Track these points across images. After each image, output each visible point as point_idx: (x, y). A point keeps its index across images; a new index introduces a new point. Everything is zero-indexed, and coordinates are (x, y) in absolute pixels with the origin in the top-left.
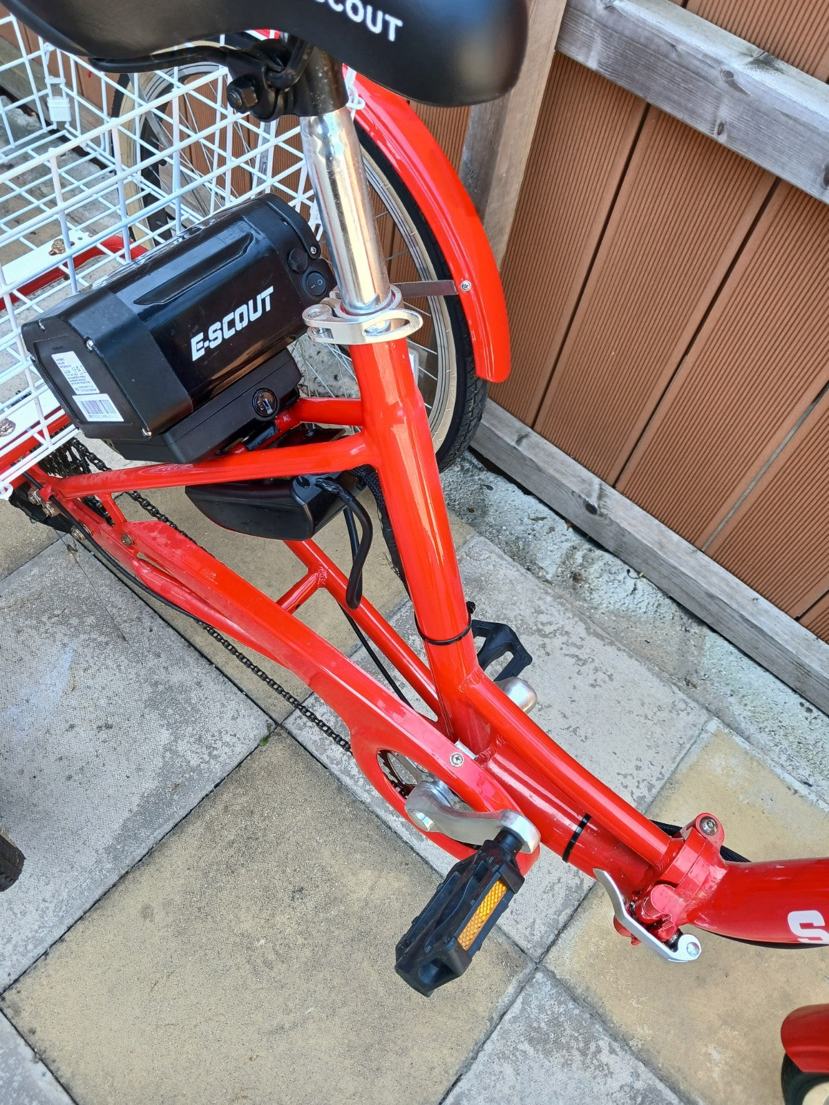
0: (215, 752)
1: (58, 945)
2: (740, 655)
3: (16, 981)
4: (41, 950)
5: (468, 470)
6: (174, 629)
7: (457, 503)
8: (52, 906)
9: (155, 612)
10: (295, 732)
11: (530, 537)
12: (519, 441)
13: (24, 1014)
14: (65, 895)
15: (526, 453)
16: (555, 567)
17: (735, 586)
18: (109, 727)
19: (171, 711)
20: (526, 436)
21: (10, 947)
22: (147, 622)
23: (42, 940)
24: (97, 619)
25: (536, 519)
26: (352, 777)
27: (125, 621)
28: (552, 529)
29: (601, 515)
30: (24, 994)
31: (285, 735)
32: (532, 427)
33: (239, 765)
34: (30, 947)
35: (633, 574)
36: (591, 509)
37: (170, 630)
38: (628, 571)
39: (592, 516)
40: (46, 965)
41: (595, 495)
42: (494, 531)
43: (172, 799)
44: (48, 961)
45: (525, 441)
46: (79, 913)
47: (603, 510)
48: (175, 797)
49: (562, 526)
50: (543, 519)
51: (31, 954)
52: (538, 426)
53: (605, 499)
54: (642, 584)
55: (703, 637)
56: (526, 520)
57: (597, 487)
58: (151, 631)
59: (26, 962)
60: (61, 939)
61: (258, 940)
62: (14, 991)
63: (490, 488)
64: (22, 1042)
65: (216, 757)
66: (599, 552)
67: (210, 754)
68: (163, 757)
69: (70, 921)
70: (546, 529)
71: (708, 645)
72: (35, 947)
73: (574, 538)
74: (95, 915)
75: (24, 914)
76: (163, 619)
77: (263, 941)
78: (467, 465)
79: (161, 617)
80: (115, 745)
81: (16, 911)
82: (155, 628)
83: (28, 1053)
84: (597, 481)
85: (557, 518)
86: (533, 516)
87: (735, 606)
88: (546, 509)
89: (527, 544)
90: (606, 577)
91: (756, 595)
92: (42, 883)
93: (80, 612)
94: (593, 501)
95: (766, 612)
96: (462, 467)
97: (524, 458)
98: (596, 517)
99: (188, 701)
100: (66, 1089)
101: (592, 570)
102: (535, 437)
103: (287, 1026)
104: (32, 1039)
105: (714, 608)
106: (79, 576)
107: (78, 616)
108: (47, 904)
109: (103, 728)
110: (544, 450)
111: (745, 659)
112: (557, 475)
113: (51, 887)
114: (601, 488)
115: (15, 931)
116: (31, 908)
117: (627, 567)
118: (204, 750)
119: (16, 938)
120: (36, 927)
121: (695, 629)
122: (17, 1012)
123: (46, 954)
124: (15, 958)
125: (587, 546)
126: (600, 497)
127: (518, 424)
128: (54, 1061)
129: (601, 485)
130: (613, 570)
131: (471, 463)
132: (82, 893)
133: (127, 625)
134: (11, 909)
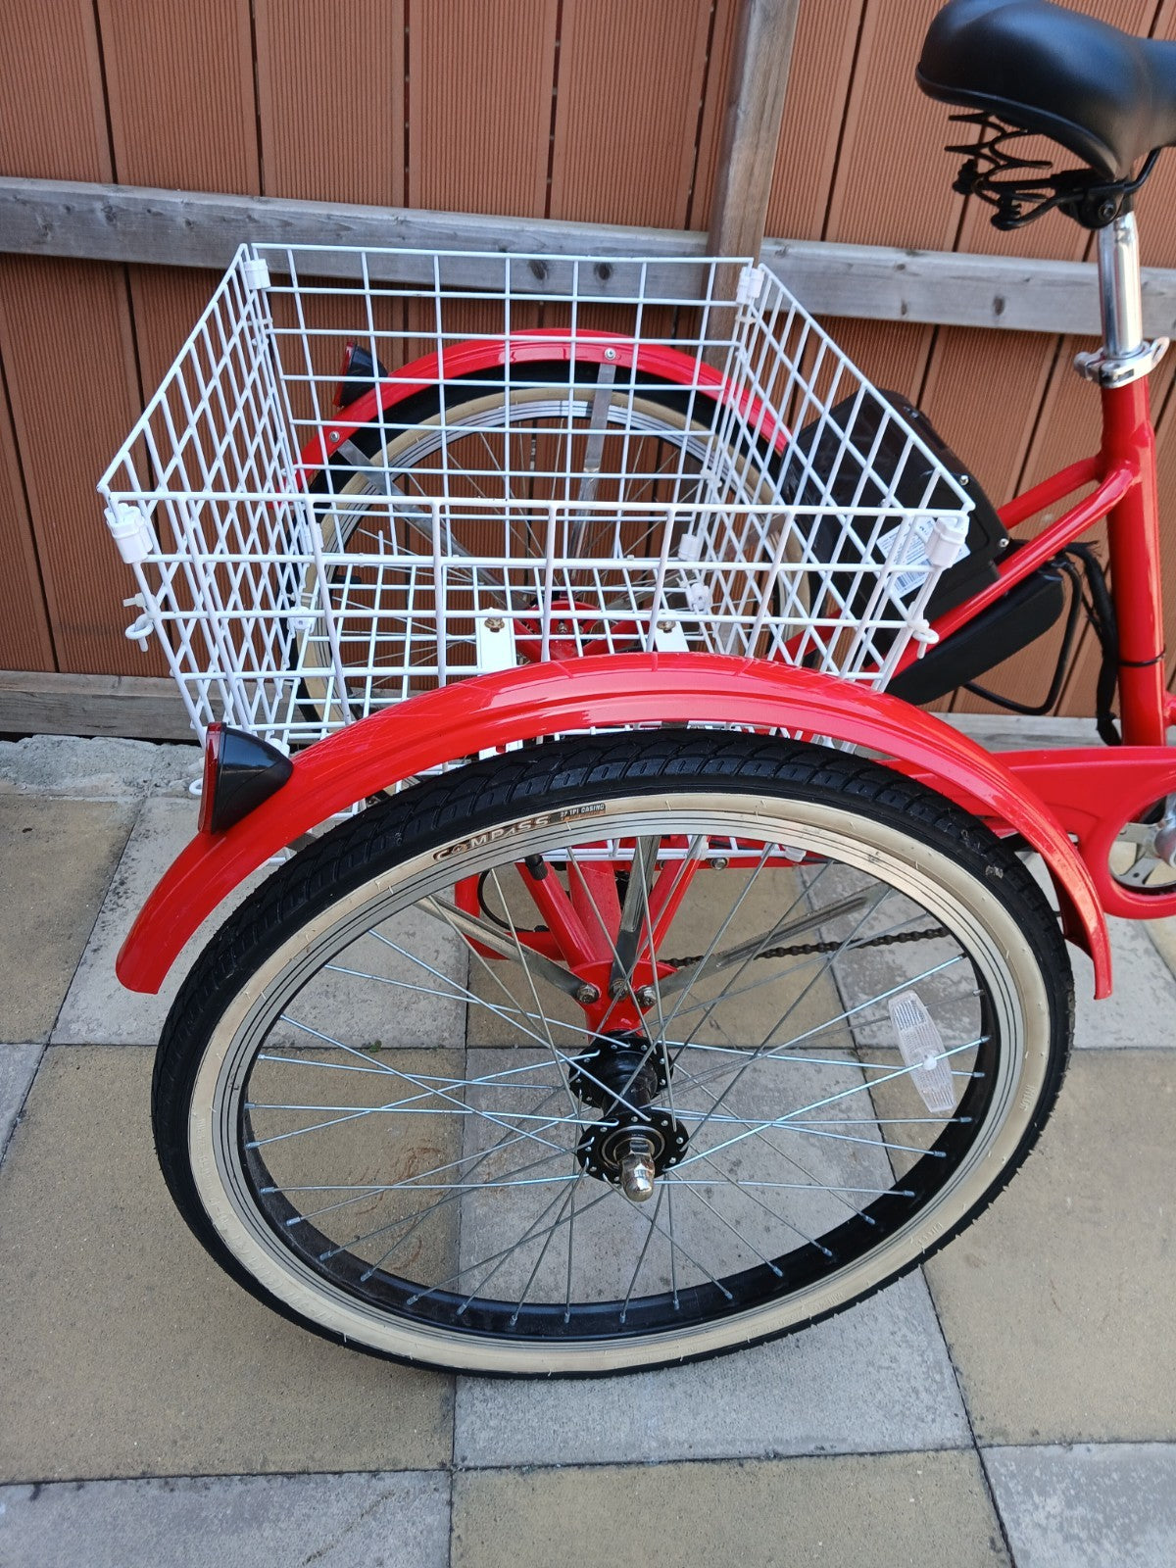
0: (843, 1107)
1: (954, 1354)
3: (967, 1413)
4: (948, 1372)
8: (904, 1330)
10: (874, 1042)
13: (1011, 1429)
14: (901, 1314)
18: (738, 1163)
19: (766, 1109)
21: (923, 1395)
23: (938, 1363)
26: (954, 1038)
30: (987, 1415)
31: (869, 1051)
33: (873, 1101)
34: (938, 1377)
40: (968, 1376)
43: (865, 1168)
44: (965, 1374)
46: (932, 1314)
48: (866, 1164)
51: (947, 1382)
59: (952, 1391)
60: (949, 1349)
61: (1065, 1202)
62: (977, 1423)
64: (1038, 1449)
65: (849, 1109)
67: (841, 1111)
68: (813, 1145)
69: (934, 1327)
72: (942, 1373)
74: (942, 1303)
75: (894, 1359)
77: (1069, 1200)
80: (764, 1172)
81: (886, 1364)
83: (1055, 1451)
92: (871, 1324)
99: (766, 1089)
100: (1117, 1441)
103: (1165, 1236)
104: (1043, 1437)
108: (900, 1334)
109: (735, 1168)
113: (881, 1319)
115: (908, 1380)
116: (893, 1350)
118: (832, 1112)
119: (919, 1384)
120: (919, 1359)
122: (1004, 1433)
123: (955, 1370)
124: (940, 1398)
128: (1080, 1434)
132: (911, 1298)
134: (880, 1367)
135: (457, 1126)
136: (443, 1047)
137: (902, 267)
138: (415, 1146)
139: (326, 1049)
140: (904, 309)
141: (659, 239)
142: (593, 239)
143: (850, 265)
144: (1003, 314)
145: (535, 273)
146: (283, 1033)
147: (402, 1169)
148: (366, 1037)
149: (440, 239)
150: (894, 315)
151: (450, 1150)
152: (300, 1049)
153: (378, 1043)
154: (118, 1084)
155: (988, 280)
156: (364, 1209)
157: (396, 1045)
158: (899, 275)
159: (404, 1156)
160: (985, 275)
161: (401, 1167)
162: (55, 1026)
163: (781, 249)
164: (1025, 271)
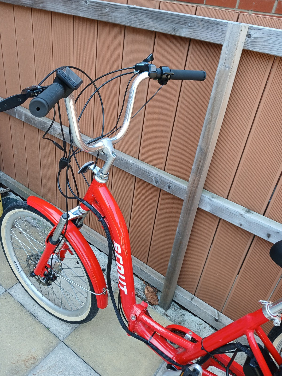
5: (176, 309)
6: (98, 373)
7: (175, 321)
9: (91, 367)
11: (199, 331)
12: (192, 300)
15: (194, 304)
20: (193, 298)
22: (89, 371)
24: (74, 372)
25: (200, 325)
27: (83, 372)
28: (205, 328)
29: (220, 322)
32: (194, 295)
36: (217, 320)
37: (97, 374)
41: (217, 315)
45: (193, 300)
47: (220, 320)
49: (208, 326)
50: (202, 324)
52: (196, 294)
53: (220, 317)
56: (197, 325)
57: (217, 313)
58: (91, 374)
63: (184, 315)
70: (203, 328)
73: (212, 330)
76: (94, 370)
78: (176, 308)
79: (93, 369)
82: (92, 374)
84: (216, 311)
85: (206, 323)
86: (199, 324)
88: (202, 321)
93: (68, 370)
94: (217, 318)
96: (175, 309)
97: (194, 305)
98: (218, 323)
102: (196, 298)
106: (67, 357)
107: (68, 371)
110: (199, 302)
112: (205, 310)
126: (219, 316)
127: (191, 294)
129: (218, 312)
131: (177, 307)
133: (83, 373)
135: (44, 357)
136: (58, 338)
138: (34, 356)
139: (41, 323)
140: (241, 225)
142: (168, 180)
143: (227, 209)
145: (155, 182)
146: (38, 314)
147: (27, 359)
148: (49, 326)
150: (238, 225)
151: (38, 362)
152: (38, 320)
153: (50, 328)
154: (7, 306)
156: (13, 362)
157: (52, 331)
158: (240, 216)
159: (30, 356)
161: (27, 358)
162: (10, 288)
163: (210, 198)
164: (278, 230)
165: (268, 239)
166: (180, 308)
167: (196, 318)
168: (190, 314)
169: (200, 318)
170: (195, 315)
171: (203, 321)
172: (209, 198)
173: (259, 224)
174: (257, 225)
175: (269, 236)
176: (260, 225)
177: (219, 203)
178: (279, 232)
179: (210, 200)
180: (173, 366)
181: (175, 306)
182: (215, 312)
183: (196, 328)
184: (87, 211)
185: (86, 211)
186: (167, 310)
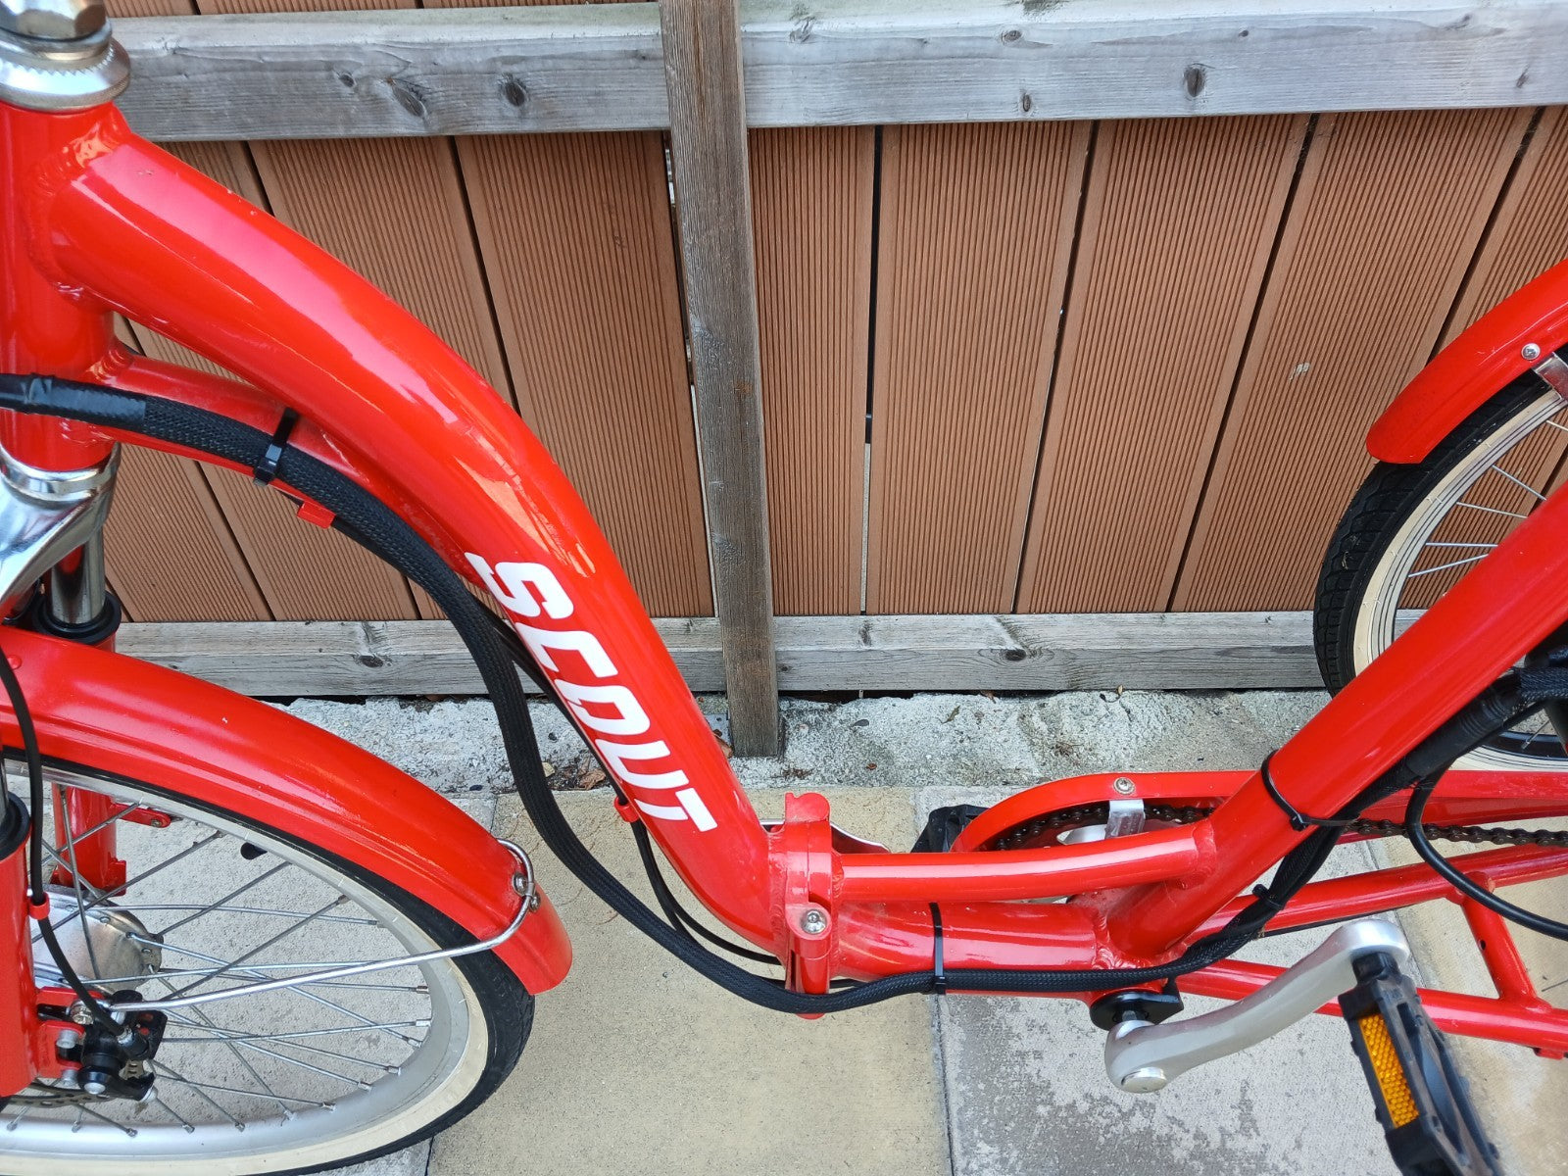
2: (1292, 695)
5: (817, 722)
7: (847, 771)
11: (966, 743)
12: (866, 639)
15: (888, 648)
16: (1029, 755)
17: (1235, 622)
20: (867, 628)
25: (951, 718)
28: (979, 716)
29: (1034, 653)
32: (864, 613)
35: (1110, 696)
36: (1015, 656)
38: (1103, 697)
39: (1020, 663)
41: (1006, 636)
42: (923, 770)
45: (872, 635)
47: (1032, 647)
49: (985, 703)
50: (957, 711)
53: (1020, 633)
54: (1128, 699)
55: (1239, 707)
56: (943, 728)
57: (998, 626)
63: (864, 723)
66: (1051, 701)
70: (972, 720)
71: (1254, 711)
73: (1011, 706)
78: (811, 717)
84: (989, 619)
85: (969, 697)
86: (944, 717)
87: (1260, 643)
88: (948, 697)
89: (971, 754)
90: (1087, 723)
91: (1264, 615)
94: (1011, 645)
95: (1291, 624)
96: (808, 723)
97: (888, 655)
98: (1027, 661)
101: (1067, 727)
102: (878, 622)
105: (1234, 663)
110: (902, 628)
111: (1301, 695)
112: (948, 646)
114: (1003, 624)
117: (1096, 694)
121: (1224, 704)
125: (1033, 703)
126: (1013, 632)
127: (845, 621)
129: (999, 621)
130: (1086, 708)
131: (812, 711)
137: (1014, 36)
140: (1027, 103)
141: (591, 32)
142: (484, 45)
143: (923, 42)
144: (1204, 93)
145: (407, 106)
149: (243, 70)
150: (1012, 114)
155: (1173, 41)
158: (1010, 50)
160: (1164, 34)
163: (801, 26)
164: (1237, 20)
165: (1193, 108)
166: (826, 706)
167: (918, 700)
168: (885, 702)
169: (933, 692)
170: (907, 694)
171: (953, 692)
172: (792, 34)
173: (1126, 42)
174: (1120, 48)
175: (1195, 81)
176: (1140, 42)
177: (867, 31)
178: (1243, 27)
179: (806, 37)
180: (1127, 997)
181: (800, 712)
182: (988, 628)
183: (945, 743)
184: (100, 466)
185: (90, 474)
186: (783, 748)
